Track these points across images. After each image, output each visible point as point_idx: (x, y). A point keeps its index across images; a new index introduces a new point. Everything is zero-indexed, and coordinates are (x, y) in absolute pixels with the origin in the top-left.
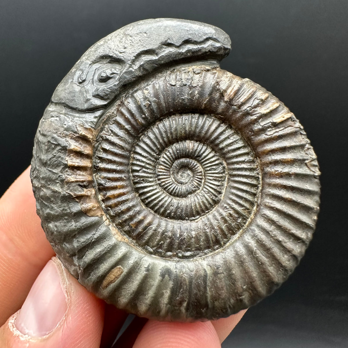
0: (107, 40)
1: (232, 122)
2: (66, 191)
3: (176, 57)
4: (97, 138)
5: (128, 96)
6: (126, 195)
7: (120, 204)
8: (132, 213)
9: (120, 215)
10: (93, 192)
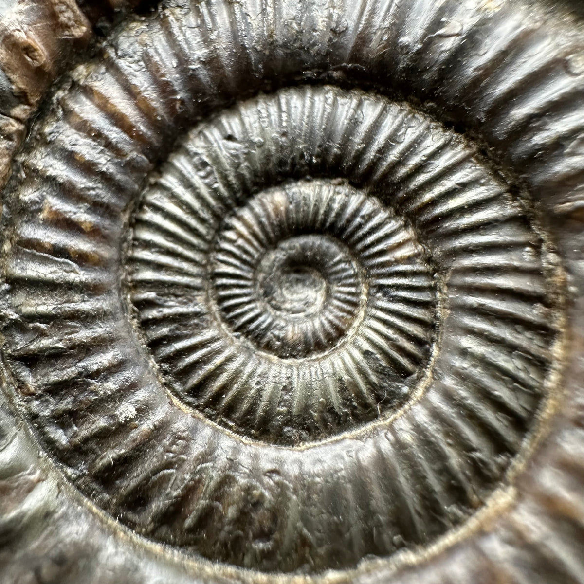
6: (128, 138)
7: (89, 135)
8: (82, 186)
9: (57, 155)
10: (78, 30)
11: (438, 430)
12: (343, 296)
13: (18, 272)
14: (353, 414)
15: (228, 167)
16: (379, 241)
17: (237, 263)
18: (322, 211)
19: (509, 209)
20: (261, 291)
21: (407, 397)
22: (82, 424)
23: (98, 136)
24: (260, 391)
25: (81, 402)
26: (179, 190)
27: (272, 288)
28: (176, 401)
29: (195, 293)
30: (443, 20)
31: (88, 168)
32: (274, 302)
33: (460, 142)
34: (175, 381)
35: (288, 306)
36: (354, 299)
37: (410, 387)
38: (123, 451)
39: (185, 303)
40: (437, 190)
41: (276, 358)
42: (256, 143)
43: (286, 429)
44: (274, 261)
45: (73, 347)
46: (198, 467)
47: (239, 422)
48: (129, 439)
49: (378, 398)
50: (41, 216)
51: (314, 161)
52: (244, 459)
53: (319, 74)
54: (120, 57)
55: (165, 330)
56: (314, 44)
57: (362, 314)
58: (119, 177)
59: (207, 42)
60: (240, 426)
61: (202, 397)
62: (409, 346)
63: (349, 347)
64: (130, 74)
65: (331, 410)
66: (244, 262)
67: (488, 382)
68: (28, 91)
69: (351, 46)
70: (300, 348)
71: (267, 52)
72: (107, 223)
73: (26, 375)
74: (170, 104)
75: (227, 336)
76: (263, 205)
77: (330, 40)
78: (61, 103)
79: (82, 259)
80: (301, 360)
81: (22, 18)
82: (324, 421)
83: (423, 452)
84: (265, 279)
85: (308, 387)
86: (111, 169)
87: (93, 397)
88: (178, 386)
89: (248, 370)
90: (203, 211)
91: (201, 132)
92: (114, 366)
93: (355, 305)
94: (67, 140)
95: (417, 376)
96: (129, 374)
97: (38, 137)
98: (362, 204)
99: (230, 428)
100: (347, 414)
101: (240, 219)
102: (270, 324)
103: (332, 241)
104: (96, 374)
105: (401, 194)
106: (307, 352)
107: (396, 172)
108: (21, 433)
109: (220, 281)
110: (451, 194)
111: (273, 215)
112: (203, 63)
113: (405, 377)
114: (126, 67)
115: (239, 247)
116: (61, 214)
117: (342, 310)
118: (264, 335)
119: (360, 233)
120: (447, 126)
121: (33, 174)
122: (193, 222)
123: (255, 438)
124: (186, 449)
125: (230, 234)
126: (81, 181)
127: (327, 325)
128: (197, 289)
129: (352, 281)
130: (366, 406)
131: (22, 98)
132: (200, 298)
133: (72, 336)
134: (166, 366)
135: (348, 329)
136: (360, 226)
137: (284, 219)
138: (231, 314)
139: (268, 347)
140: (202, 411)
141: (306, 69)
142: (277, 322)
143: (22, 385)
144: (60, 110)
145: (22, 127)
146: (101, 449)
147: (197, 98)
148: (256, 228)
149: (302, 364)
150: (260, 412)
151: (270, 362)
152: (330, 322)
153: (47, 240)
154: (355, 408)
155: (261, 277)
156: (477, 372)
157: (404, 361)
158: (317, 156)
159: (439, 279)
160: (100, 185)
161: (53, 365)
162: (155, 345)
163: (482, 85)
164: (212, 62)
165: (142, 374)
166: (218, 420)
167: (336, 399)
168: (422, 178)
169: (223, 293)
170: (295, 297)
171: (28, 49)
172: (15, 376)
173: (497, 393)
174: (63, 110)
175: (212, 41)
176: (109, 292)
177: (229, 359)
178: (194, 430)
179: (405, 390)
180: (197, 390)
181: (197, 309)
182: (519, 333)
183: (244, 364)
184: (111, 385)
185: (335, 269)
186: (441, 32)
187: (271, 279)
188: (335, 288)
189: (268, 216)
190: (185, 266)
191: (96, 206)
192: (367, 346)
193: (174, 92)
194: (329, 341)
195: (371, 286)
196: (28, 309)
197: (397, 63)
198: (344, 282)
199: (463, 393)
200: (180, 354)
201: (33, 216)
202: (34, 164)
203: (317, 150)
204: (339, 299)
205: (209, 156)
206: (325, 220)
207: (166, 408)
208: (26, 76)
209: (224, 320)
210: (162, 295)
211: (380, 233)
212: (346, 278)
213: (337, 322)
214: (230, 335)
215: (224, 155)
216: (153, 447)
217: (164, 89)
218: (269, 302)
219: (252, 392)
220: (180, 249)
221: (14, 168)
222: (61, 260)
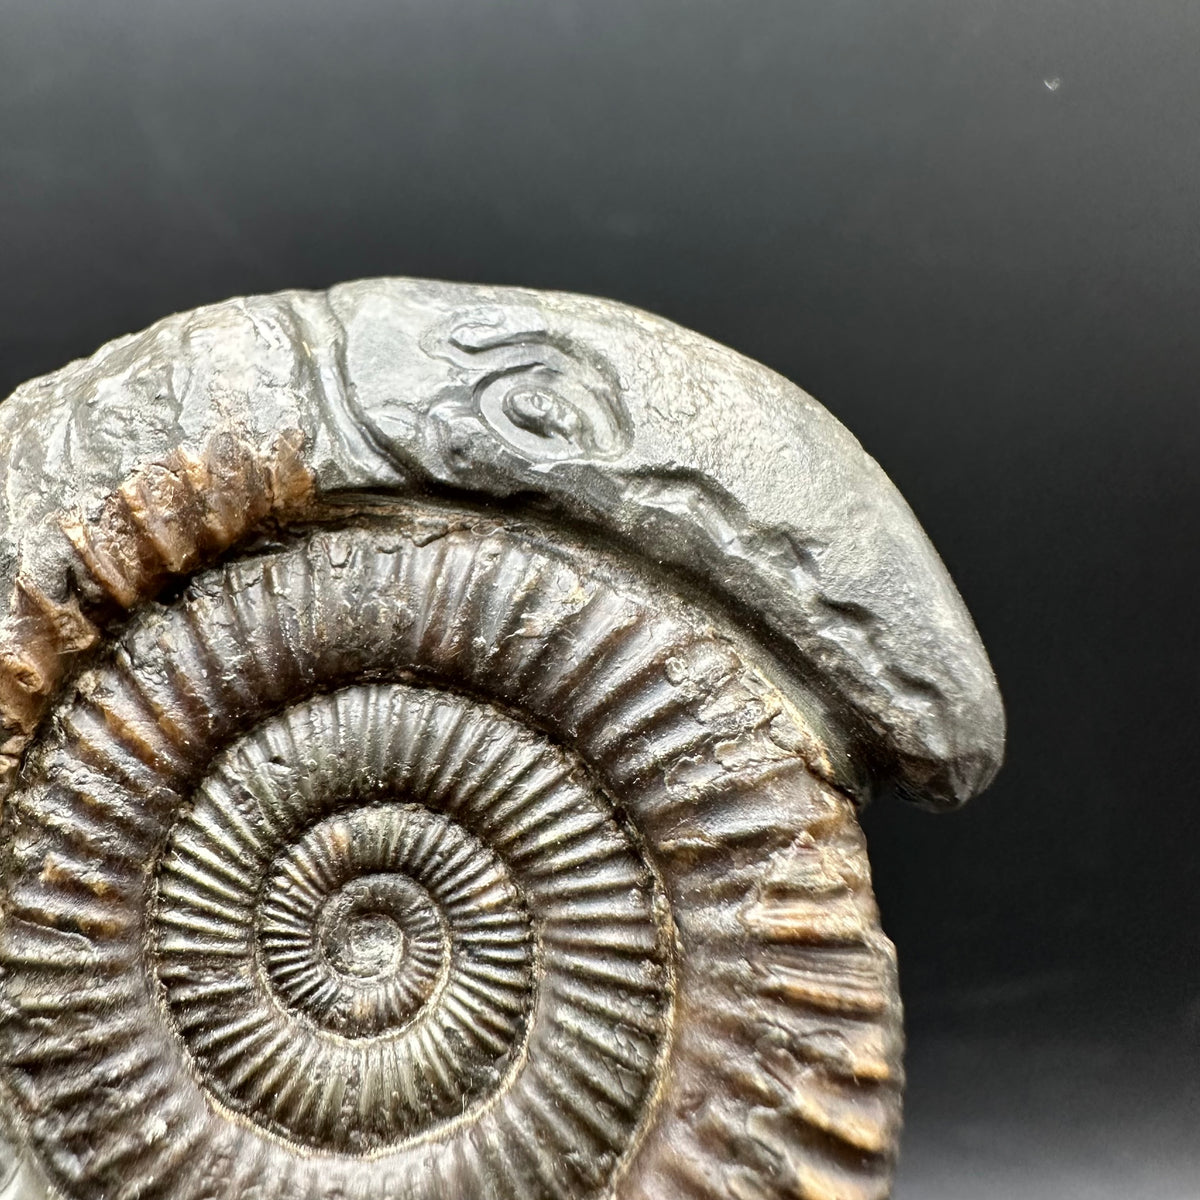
0: (671, 336)
1: (683, 997)
2: (24, 541)
3: (779, 617)
4: (292, 530)
5: (522, 541)
6: (148, 770)
7: (101, 770)
8: (93, 837)
9: (61, 797)
10: (84, 640)
11: (529, 1128)
12: (422, 955)
13: (14, 952)
14: (433, 1109)
15: (275, 799)
16: (462, 884)
17: (291, 918)
18: (392, 848)
19: (612, 842)
20: (323, 950)
21: (497, 1085)
22: (100, 1147)
23: (111, 771)
24: (319, 1088)
25: (98, 1119)
26: (215, 830)
27: (336, 945)
28: (217, 1105)
29: (239, 963)
30: (524, 616)
31: (99, 814)
32: (339, 964)
33: (554, 757)
34: (215, 1080)
35: (356, 967)
36: (436, 958)
37: (501, 1072)
38: (151, 1180)
39: (226, 978)
40: (527, 821)
41: (342, 1038)
42: (308, 767)
43: (352, 1134)
44: (339, 909)
45: (86, 1048)
46: (244, 1193)
47: (295, 1129)
48: (159, 1162)
49: (463, 1088)
50: (43, 877)
51: (381, 785)
52: (300, 1179)
53: (384, 673)
54: (137, 667)
55: (200, 1015)
56: (376, 641)
57: (445, 976)
58: (139, 820)
59: (243, 644)
60: (298, 1133)
61: (249, 1098)
62: (499, 1020)
63: (429, 1022)
64: (150, 689)
65: (407, 1107)
66: (299, 916)
67: (586, 1065)
68: (22, 721)
69: (419, 645)
70: (369, 1025)
71: (318, 655)
72: (126, 880)
73: (27, 1085)
74: (199, 725)
75: (280, 1013)
76: (320, 841)
77: (394, 637)
78: (64, 724)
79: (95, 932)
80: (372, 1040)
81: (13, 635)
82: (398, 1122)
83: (511, 1156)
84: (327, 934)
85: (379, 1078)
86: (130, 812)
87: (113, 1113)
88: (219, 1087)
89: (305, 1060)
90: (245, 855)
91: (240, 751)
92: (139, 1069)
93: (437, 965)
94: (73, 777)
95: (510, 1057)
96: (158, 1077)
97: (35, 769)
98: (442, 836)
99: (285, 1136)
100: (426, 1111)
101: (293, 859)
102: (333, 995)
103: (409, 882)
104: (116, 1082)
105: (486, 825)
106: (379, 1028)
107: (477, 799)
108: (24, 1167)
109: (270, 943)
110: (542, 826)
111: (332, 854)
112: (241, 672)
113: (495, 1059)
114: (144, 681)
115: (292, 898)
116: (67, 875)
117: (421, 973)
118: (325, 1012)
119: (439, 875)
120: (539, 736)
121: (31, 821)
122: (234, 872)
123: (317, 1146)
124: (229, 1171)
125: (281, 881)
126: (91, 831)
127: (403, 995)
128: (241, 957)
129: (432, 934)
130: (447, 1098)
131: (15, 729)
132: (244, 969)
133: (86, 1033)
134: (204, 1061)
135: (429, 996)
136: (438, 867)
137: (347, 859)
138: (285, 985)
139: (332, 1025)
140: (251, 1115)
141: (368, 669)
142: (342, 991)
143: (22, 1101)
144: (63, 734)
145: (15, 762)
146: (124, 1177)
147: (234, 714)
148: (313, 873)
149: (373, 1046)
150: (320, 1113)
151: (333, 1045)
152: (408, 990)
153: (52, 910)
154: (435, 1102)
155: (322, 930)
156: (574, 1054)
157: (492, 1039)
158: (384, 780)
159: (536, 929)
160: (115, 834)
161: (61, 1072)
162: (190, 1033)
163: (571, 695)
164: (249, 670)
165: (173, 1075)
166: (270, 1126)
167: (412, 1094)
168: (508, 806)
169: (274, 958)
170: (368, 953)
171: (23, 675)
172: (15, 1090)
173: (595, 1079)
174: (66, 734)
175: (251, 645)
176: (129, 971)
177: (282, 1047)
178: (238, 1144)
179: (496, 1075)
180: (242, 1091)
181: (240, 984)
182: (623, 1000)
183: (301, 1052)
184: (136, 1095)
185: (411, 919)
186: (520, 632)
187: (334, 934)
188: (413, 943)
189: (327, 856)
190: (225, 929)
191: (111, 862)
192: (448, 1022)
193: (206, 710)
194: (405, 1015)
195: (455, 942)
196: (29, 1002)
197: (473, 667)
198: (423, 935)
199: (558, 1080)
200: (220, 1045)
201: (32, 877)
202: (31, 809)
203: (384, 773)
204: (417, 959)
205: (250, 785)
206: (397, 859)
207: (204, 1117)
208: (21, 705)
209: (276, 992)
210: (197, 969)
211: (462, 875)
212: (425, 930)
213: (415, 990)
214: (284, 1012)
215: (268, 783)
216: (189, 1171)
217: (192, 707)
218: (333, 964)
219: (310, 1089)
220: (217, 907)
221: (6, 812)
222: (69, 935)
